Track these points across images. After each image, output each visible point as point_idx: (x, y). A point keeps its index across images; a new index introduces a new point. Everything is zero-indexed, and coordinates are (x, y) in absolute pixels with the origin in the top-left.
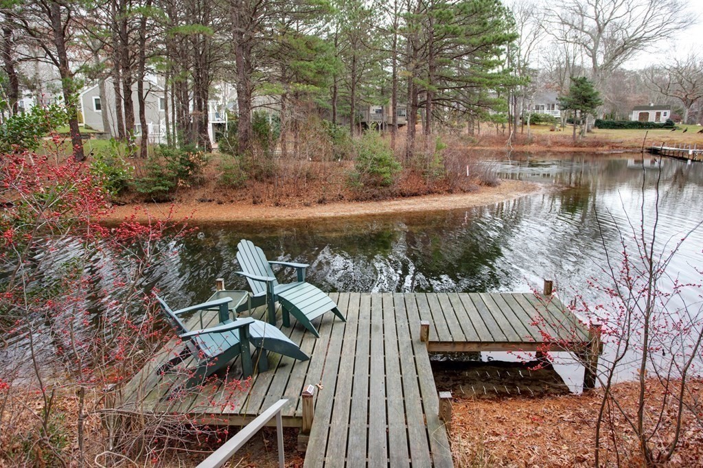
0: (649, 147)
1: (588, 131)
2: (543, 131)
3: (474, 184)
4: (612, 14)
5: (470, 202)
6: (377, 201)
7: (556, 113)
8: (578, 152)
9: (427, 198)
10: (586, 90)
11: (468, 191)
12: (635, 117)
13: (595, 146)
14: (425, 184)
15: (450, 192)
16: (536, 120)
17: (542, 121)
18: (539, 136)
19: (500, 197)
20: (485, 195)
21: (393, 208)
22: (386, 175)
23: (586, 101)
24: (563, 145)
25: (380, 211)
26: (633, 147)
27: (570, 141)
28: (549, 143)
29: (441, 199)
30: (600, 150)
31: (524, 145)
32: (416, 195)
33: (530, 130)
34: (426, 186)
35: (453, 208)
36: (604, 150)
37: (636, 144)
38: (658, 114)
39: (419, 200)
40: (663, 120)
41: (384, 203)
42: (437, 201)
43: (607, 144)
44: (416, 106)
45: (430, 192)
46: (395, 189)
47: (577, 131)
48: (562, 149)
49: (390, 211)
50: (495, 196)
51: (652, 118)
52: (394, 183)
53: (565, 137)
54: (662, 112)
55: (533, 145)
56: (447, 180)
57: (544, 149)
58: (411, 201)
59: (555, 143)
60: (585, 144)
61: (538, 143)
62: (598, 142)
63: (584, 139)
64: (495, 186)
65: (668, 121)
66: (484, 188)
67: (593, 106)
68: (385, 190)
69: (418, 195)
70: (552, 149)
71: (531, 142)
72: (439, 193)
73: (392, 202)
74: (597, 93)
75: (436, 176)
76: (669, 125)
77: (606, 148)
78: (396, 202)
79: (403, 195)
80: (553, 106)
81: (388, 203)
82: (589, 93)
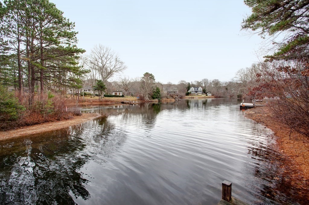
0: (122, 101)
1: (103, 98)
2: (88, 98)
3: (70, 115)
4: (106, 62)
5: (71, 123)
6: (5, 131)
7: (91, 92)
8: (101, 104)
9: (44, 125)
10: (102, 84)
11: (68, 119)
12: (114, 94)
13: (106, 102)
14: (43, 117)
15: (58, 120)
16: (85, 94)
17: (87, 95)
18: (87, 99)
19: (85, 120)
20: (78, 120)
21: (19, 133)
22: (12, 114)
23: (102, 87)
24: (96, 102)
25: (7, 138)
26: (117, 102)
27: (98, 100)
28: (91, 101)
29: (54, 124)
30: (108, 103)
31: (82, 102)
32: (37, 123)
33: (84, 98)
34: (43, 118)
35: (62, 128)
36: (109, 103)
37: (118, 101)
38: (119, 93)
39: (39, 126)
40: (121, 95)
41: (12, 132)
42: (51, 125)
43: (110, 101)
44: (34, 79)
45: (46, 121)
46: (21, 121)
47: (100, 97)
48: (96, 103)
49: (17, 136)
50: (83, 120)
51: (118, 94)
52: (20, 118)
53: (96, 99)
54: (120, 93)
55: (86, 102)
56: (56, 114)
57: (90, 103)
58: (34, 128)
59: (93, 101)
60: (103, 101)
61: (87, 101)
62: (107, 101)
63: (102, 100)
64: (80, 116)
65: (122, 95)
66: (76, 117)
67: (104, 89)
68: (13, 123)
69: (39, 123)
70: (93, 103)
71: (85, 101)
72: (52, 121)
73: (19, 130)
74: (105, 85)
75: (49, 112)
76: (123, 96)
77: (110, 102)
78: (22, 130)
79: (27, 125)
80: (90, 90)
81: (16, 131)
82: (102, 85)
